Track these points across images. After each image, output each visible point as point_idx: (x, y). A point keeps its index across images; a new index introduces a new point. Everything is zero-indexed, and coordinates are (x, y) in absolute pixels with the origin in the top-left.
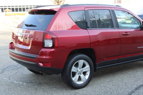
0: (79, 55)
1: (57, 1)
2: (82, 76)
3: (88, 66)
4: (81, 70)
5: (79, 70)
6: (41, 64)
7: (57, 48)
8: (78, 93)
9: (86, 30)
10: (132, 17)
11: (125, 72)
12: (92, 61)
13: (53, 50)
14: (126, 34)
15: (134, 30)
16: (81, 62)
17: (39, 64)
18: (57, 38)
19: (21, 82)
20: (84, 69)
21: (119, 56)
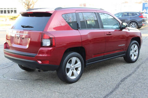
0: (73, 53)
1: (27, 4)
2: (75, 71)
3: (79, 63)
4: (74, 66)
5: (72, 66)
6: (40, 62)
7: (54, 47)
8: (72, 87)
9: (78, 31)
10: (113, 19)
11: (107, 67)
12: (83, 58)
13: (51, 48)
14: (109, 34)
15: (114, 30)
16: (74, 59)
17: (38, 62)
18: (55, 38)
19: (16, 79)
20: (76, 66)
21: (104, 53)
